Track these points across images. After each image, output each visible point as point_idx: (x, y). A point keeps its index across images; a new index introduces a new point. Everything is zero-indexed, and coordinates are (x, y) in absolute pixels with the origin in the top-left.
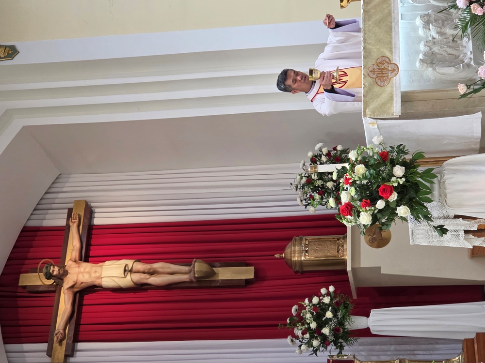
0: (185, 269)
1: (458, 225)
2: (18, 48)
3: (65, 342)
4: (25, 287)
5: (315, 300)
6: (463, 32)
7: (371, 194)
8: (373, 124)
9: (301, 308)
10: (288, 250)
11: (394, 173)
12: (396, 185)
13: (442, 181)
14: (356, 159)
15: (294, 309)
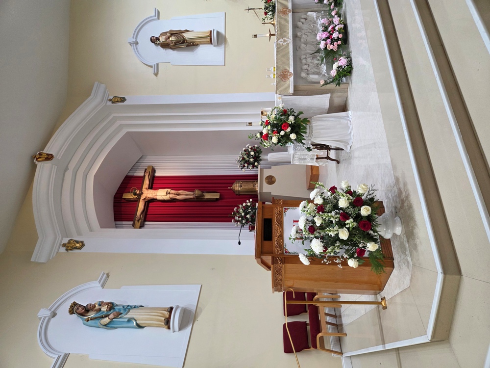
0: (192, 193)
2: (126, 98)
3: (140, 221)
4: (125, 199)
5: (244, 204)
6: (322, 62)
8: (280, 98)
9: (238, 207)
10: (234, 186)
11: (289, 119)
12: (290, 123)
15: (235, 208)
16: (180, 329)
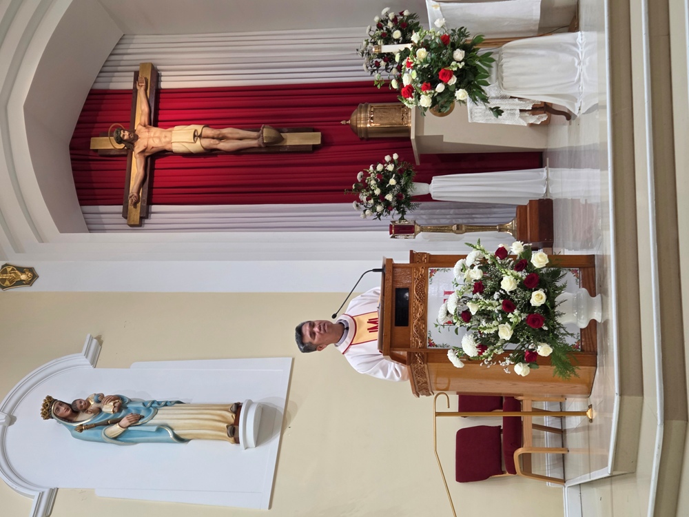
0: (254, 134)
1: (514, 104)
4: (96, 151)
5: (380, 167)
7: (432, 77)
8: (436, 6)
9: (366, 174)
10: (354, 117)
11: (454, 57)
12: (455, 69)
13: (500, 64)
14: (419, 42)
15: (359, 175)
16: (258, 442)
